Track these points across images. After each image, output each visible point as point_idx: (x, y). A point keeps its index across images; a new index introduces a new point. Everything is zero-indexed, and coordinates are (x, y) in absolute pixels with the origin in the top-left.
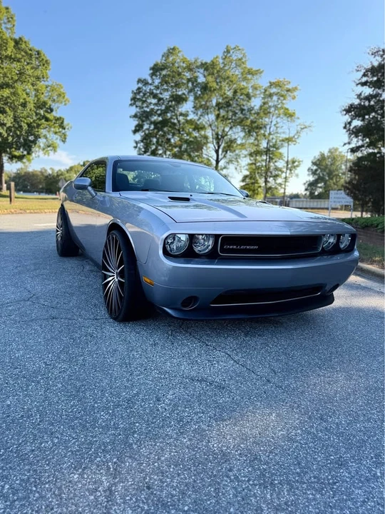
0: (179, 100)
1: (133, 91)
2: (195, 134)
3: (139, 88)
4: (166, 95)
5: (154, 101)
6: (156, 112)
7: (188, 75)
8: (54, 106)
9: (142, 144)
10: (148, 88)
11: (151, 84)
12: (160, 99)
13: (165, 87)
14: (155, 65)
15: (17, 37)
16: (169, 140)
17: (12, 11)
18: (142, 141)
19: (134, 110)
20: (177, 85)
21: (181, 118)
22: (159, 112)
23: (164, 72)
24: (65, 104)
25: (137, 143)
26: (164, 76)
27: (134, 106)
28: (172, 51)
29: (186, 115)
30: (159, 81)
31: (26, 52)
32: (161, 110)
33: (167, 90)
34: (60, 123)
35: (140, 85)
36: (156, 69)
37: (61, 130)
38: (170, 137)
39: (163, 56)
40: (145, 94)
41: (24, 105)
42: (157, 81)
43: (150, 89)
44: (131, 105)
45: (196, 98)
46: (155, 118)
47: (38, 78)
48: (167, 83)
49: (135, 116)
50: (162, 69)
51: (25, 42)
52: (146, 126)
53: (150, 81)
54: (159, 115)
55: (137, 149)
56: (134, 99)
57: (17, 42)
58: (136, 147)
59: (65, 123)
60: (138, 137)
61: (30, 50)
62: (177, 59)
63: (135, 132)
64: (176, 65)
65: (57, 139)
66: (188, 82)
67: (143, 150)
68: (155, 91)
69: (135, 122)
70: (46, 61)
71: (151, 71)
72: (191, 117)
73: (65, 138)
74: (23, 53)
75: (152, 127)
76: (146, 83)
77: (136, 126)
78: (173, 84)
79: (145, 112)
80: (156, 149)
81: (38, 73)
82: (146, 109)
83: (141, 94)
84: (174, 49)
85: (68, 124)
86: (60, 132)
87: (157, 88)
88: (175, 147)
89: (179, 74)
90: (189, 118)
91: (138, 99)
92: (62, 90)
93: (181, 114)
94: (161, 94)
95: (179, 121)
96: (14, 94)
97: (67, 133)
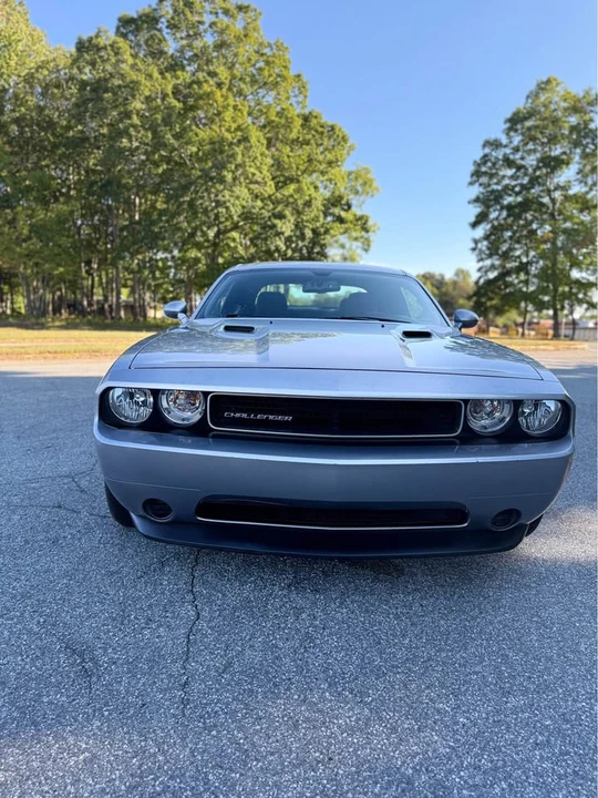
0: (553, 164)
1: (475, 162)
2: (586, 218)
3: (486, 156)
4: (531, 161)
5: (510, 172)
6: (512, 190)
7: (573, 120)
8: (354, 200)
9: (485, 243)
10: (500, 154)
11: (506, 146)
12: (519, 168)
13: (531, 146)
14: (515, 114)
15: (306, 111)
16: (533, 232)
17: (304, 78)
18: (487, 237)
19: (476, 191)
20: (553, 140)
21: (557, 195)
22: (517, 189)
23: (529, 123)
24: (372, 196)
25: (476, 242)
26: (529, 129)
27: (477, 185)
28: (544, 86)
29: (564, 189)
30: (520, 138)
31: (316, 131)
32: (522, 185)
33: (535, 151)
34: (362, 223)
35: (487, 150)
36: (515, 121)
37: (363, 233)
38: (534, 226)
39: (528, 97)
40: (494, 164)
41: (308, 204)
42: (517, 139)
43: (505, 155)
44: (471, 184)
45: (585, 156)
46: (508, 200)
47: (330, 163)
48: (533, 139)
49: (477, 200)
50: (525, 119)
51: (316, 117)
52: (493, 215)
53: (504, 140)
54: (517, 194)
55: (477, 251)
56: (477, 174)
57: (306, 119)
58: (474, 249)
59: (370, 223)
60: (480, 231)
61: (322, 127)
62: (556, 99)
63: (474, 225)
64: (552, 107)
65: (357, 247)
66: (571, 132)
67: (487, 252)
68: (511, 157)
69: (476, 210)
70: (343, 138)
71: (508, 125)
72: (576, 189)
73: (369, 245)
74: (313, 132)
75: (504, 213)
76: (496, 145)
77: (477, 217)
78: (545, 140)
79: (493, 191)
80: (511, 249)
81: (330, 156)
82: (495, 187)
83: (489, 164)
84: (548, 82)
85: (375, 225)
86: (362, 237)
87: (516, 150)
88: (545, 242)
89: (555, 121)
90: (571, 192)
91: (485, 173)
92: (369, 176)
93: (557, 188)
94: (522, 158)
95: (553, 201)
96: (299, 190)
97: (371, 239)
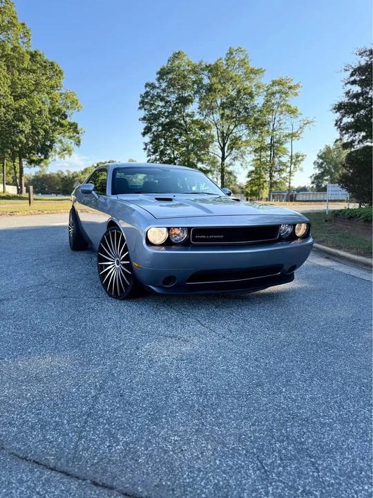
0: (185, 101)
1: (141, 95)
2: (202, 133)
3: (147, 92)
4: (173, 98)
5: (161, 104)
6: (163, 114)
7: (193, 77)
8: (68, 112)
9: (151, 145)
10: (155, 92)
11: (158, 88)
12: (167, 102)
13: (172, 89)
14: (161, 69)
15: (32, 50)
16: (176, 140)
17: (28, 27)
18: (151, 142)
19: (143, 113)
20: (183, 88)
21: (187, 119)
22: (166, 114)
23: (170, 76)
24: (78, 111)
25: (146, 144)
26: (171, 79)
27: (143, 109)
28: (177, 56)
29: (191, 116)
30: (166, 84)
31: (41, 65)
32: (168, 112)
33: (174, 92)
34: (74, 127)
35: (148, 89)
36: (162, 74)
37: (75, 134)
38: (177, 137)
39: (169, 61)
40: (152, 98)
41: (40, 113)
42: (164, 85)
43: (158, 93)
44: (140, 108)
45: (201, 99)
46: (162, 120)
47: (52, 87)
48: (173, 86)
49: (144, 119)
50: (168, 73)
51: (40, 55)
52: (154, 129)
53: (157, 85)
54: (167, 117)
55: (147, 151)
56: (142, 102)
57: (33, 56)
58: (145, 149)
59: (79, 128)
60: (147, 138)
61: (45, 62)
62: (183, 63)
63: (144, 134)
64: (182, 68)
65: (71, 143)
66: (193, 84)
67: (152, 151)
68: (162, 94)
69: (144, 125)
70: (60, 71)
71: (158, 76)
72: (197, 117)
73: (79, 142)
74: (39, 66)
75: (160, 128)
76: (152, 86)
77: (145, 129)
78: (179, 87)
79: (153, 114)
80: (165, 149)
81: (53, 82)
82: (154, 112)
83: (149, 98)
84: (179, 53)
85: (81, 130)
86: (74, 136)
87: (164, 91)
88: (183, 147)
89: (185, 77)
90: (195, 119)
91: (147, 102)
92: (75, 97)
93: (188, 115)
94: (168, 96)
95: (185, 122)
96: (32, 103)
97: (81, 138)
